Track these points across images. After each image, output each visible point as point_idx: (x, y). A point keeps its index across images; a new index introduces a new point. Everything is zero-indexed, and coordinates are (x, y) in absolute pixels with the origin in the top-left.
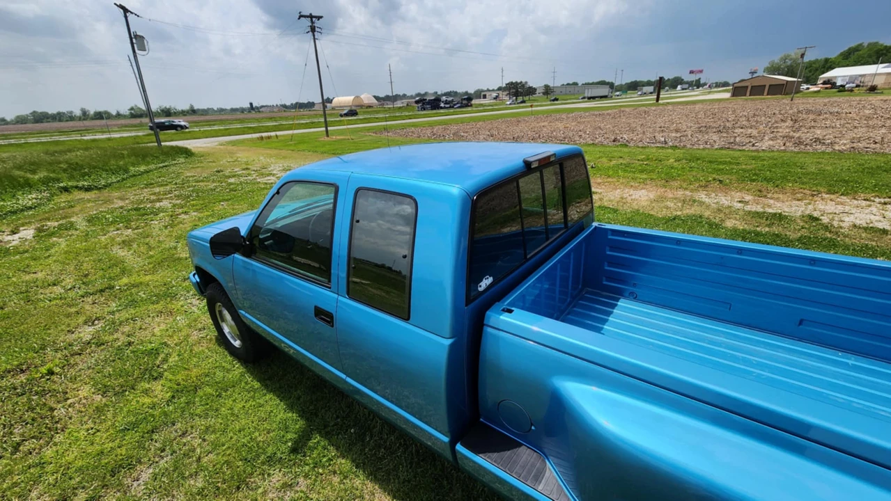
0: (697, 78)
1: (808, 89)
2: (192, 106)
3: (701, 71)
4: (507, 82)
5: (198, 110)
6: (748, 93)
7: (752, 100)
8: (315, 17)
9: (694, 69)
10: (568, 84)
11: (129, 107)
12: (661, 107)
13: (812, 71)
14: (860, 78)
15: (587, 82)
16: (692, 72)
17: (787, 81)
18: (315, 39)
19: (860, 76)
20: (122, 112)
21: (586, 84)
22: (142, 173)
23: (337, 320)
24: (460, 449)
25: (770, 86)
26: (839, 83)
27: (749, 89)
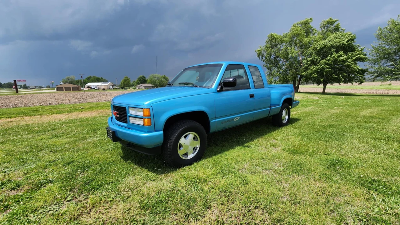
3: (25, 81)
17: (77, 86)
23: (255, 95)
24: (271, 108)
25: (72, 87)
26: (92, 87)
27: (64, 88)
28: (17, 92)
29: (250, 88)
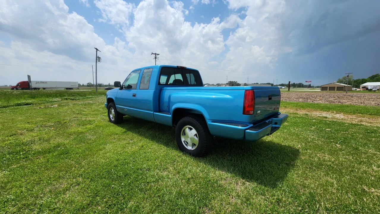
0: (309, 84)
1: (356, 90)
2: (109, 84)
3: (311, 82)
4: (229, 81)
5: (111, 85)
6: (328, 90)
7: (330, 92)
8: (157, 54)
9: (307, 80)
10: (254, 83)
11: (87, 83)
12: (290, 93)
13: (357, 84)
14: (379, 87)
16: (306, 82)
17: (344, 86)
18: (156, 61)
19: (378, 86)
20: (84, 85)
21: (262, 84)
22: (90, 98)
23: (137, 95)
24: (154, 113)
25: (337, 87)
26: (369, 88)
27: (328, 88)
28: (289, 90)
29: (136, 89)
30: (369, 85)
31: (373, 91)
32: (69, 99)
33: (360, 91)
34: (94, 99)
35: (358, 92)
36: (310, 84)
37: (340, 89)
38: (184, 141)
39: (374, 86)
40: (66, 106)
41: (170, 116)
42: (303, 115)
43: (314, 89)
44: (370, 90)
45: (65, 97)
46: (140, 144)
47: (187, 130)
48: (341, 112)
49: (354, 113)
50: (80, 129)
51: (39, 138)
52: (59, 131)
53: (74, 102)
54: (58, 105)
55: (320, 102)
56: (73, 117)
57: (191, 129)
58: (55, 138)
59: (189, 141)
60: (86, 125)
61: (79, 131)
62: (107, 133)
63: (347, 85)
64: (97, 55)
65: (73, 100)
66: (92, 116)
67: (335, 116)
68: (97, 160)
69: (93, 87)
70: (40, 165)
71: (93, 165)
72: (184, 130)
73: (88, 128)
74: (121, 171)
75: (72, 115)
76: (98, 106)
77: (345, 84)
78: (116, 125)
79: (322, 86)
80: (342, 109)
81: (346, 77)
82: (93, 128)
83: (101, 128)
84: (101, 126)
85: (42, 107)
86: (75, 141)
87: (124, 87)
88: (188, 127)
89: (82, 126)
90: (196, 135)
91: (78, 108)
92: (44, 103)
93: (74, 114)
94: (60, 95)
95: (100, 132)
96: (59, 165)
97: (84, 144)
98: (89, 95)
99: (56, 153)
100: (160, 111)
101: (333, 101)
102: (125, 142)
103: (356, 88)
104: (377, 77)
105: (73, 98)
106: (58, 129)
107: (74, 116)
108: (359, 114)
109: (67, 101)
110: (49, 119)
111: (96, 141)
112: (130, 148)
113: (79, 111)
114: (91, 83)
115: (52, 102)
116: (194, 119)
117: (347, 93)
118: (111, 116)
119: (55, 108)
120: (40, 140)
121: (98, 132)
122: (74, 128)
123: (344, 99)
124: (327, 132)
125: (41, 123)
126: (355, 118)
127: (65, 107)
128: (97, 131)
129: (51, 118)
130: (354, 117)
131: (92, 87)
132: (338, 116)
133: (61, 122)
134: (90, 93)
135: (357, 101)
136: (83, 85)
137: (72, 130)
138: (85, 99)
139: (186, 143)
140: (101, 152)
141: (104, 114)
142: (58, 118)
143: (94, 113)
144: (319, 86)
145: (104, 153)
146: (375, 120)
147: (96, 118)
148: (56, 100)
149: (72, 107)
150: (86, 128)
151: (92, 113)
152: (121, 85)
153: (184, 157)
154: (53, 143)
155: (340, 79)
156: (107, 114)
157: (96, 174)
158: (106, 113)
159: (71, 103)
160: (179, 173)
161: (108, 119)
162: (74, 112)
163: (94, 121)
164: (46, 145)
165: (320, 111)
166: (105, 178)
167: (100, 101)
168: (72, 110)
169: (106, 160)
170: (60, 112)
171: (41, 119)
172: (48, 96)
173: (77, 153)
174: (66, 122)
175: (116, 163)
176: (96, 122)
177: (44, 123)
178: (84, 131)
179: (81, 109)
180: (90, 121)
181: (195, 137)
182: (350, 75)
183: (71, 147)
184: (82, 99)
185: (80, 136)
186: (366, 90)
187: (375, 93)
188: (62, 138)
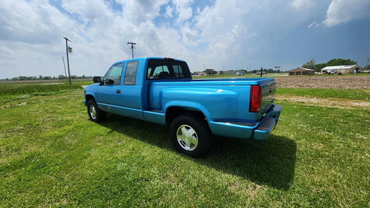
1: (318, 73)
2: (84, 76)
3: (279, 67)
4: (206, 69)
5: (86, 77)
7: (296, 76)
8: (134, 44)
9: (277, 66)
10: (230, 71)
11: (59, 75)
13: (319, 68)
15: (237, 70)
16: (276, 67)
17: (309, 70)
19: (336, 69)
20: (56, 77)
22: (64, 92)
23: (121, 92)
24: (144, 111)
25: (302, 72)
26: (328, 72)
27: (295, 73)
28: (261, 76)
29: (120, 85)
30: (328, 68)
31: (331, 74)
32: (39, 94)
33: (321, 74)
34: (68, 93)
35: (319, 75)
36: (279, 70)
37: (305, 73)
38: (180, 141)
39: (332, 70)
40: (36, 104)
41: (164, 114)
42: (282, 101)
43: (282, 74)
44: (329, 74)
45: (35, 93)
46: (131, 146)
47: (184, 130)
48: (314, 96)
49: (326, 97)
50: (56, 132)
51: (6, 148)
52: (30, 137)
53: (46, 98)
54: (27, 103)
55: (292, 86)
56: (46, 117)
57: (188, 128)
58: (27, 146)
59: (187, 141)
60: (63, 126)
61: (56, 135)
62: (90, 135)
63: (310, 70)
64: (68, 46)
65: (44, 95)
66: (68, 115)
67: (310, 100)
68: (83, 172)
69: (66, 80)
70: (10, 187)
71: (79, 180)
72: (180, 129)
73: (66, 129)
74: (115, 185)
75: (46, 115)
76: (74, 102)
77: (308, 68)
78: (99, 124)
79: (290, 71)
80: (314, 93)
81: (309, 62)
82: (73, 129)
83: (82, 129)
84: (81, 127)
85: (7, 106)
86: (52, 148)
87: (105, 83)
88: (185, 126)
89: (59, 127)
90: (194, 135)
91: (51, 105)
92: (9, 101)
93: (47, 113)
94: (28, 91)
95: (81, 134)
96: (36, 183)
97: (64, 152)
98: (63, 90)
99: (30, 167)
100: (150, 109)
101: (303, 85)
102: (112, 145)
103: (317, 72)
104: (335, 62)
105: (43, 93)
106: (29, 135)
107: (48, 115)
108: (330, 98)
109: (37, 97)
110: (18, 121)
111: (78, 146)
112: (119, 152)
113: (53, 110)
114: (63, 76)
115: (19, 99)
116: (191, 118)
117: (310, 77)
118: (92, 114)
119: (24, 107)
120: (7, 149)
121: (79, 134)
122: (49, 132)
123: (311, 83)
124: (311, 118)
125: (7, 128)
126: (328, 101)
127: (36, 106)
128: (77, 134)
129: (19, 120)
130: (326, 100)
131: (64, 80)
132: (312, 100)
133: (32, 124)
134: (63, 87)
135: (322, 85)
136: (54, 78)
137: (47, 134)
138: (59, 94)
139: (183, 143)
140: (86, 161)
141: (83, 112)
142: (29, 119)
143: (71, 110)
144: (287, 71)
145: (89, 162)
146: (344, 103)
147: (74, 117)
148: (24, 97)
149: (44, 104)
150: (65, 130)
151: (68, 111)
152: (101, 80)
153: (183, 159)
154: (25, 153)
155: (304, 64)
156: (86, 111)
157: (85, 193)
158: (84, 110)
159: (42, 100)
160: (182, 181)
161: (88, 116)
162: (46, 110)
163: (73, 120)
164: (15, 157)
165: (296, 96)
166: (96, 197)
167: (76, 96)
168: (44, 108)
169: (94, 171)
170: (30, 111)
171: (7, 122)
172: (13, 93)
173: (56, 165)
174: (38, 124)
175: (106, 174)
176: (75, 122)
177: (11, 127)
178: (61, 134)
179: (55, 106)
180: (67, 121)
181: (194, 137)
182: (313, 60)
183: (48, 157)
184: (55, 94)
185: (58, 141)
186: (326, 73)
187: (333, 76)
188: (35, 145)
